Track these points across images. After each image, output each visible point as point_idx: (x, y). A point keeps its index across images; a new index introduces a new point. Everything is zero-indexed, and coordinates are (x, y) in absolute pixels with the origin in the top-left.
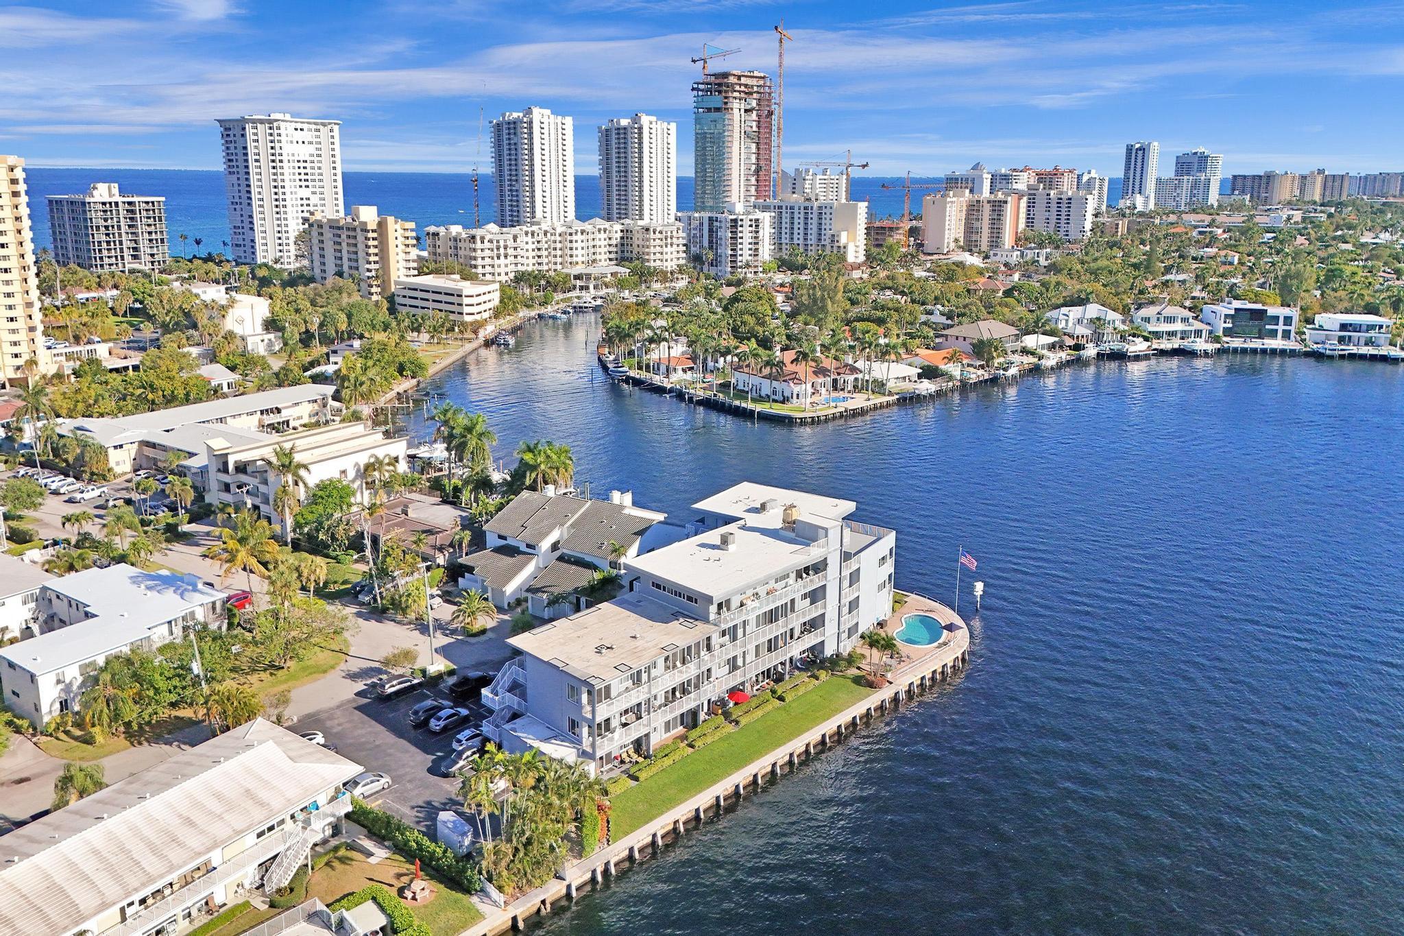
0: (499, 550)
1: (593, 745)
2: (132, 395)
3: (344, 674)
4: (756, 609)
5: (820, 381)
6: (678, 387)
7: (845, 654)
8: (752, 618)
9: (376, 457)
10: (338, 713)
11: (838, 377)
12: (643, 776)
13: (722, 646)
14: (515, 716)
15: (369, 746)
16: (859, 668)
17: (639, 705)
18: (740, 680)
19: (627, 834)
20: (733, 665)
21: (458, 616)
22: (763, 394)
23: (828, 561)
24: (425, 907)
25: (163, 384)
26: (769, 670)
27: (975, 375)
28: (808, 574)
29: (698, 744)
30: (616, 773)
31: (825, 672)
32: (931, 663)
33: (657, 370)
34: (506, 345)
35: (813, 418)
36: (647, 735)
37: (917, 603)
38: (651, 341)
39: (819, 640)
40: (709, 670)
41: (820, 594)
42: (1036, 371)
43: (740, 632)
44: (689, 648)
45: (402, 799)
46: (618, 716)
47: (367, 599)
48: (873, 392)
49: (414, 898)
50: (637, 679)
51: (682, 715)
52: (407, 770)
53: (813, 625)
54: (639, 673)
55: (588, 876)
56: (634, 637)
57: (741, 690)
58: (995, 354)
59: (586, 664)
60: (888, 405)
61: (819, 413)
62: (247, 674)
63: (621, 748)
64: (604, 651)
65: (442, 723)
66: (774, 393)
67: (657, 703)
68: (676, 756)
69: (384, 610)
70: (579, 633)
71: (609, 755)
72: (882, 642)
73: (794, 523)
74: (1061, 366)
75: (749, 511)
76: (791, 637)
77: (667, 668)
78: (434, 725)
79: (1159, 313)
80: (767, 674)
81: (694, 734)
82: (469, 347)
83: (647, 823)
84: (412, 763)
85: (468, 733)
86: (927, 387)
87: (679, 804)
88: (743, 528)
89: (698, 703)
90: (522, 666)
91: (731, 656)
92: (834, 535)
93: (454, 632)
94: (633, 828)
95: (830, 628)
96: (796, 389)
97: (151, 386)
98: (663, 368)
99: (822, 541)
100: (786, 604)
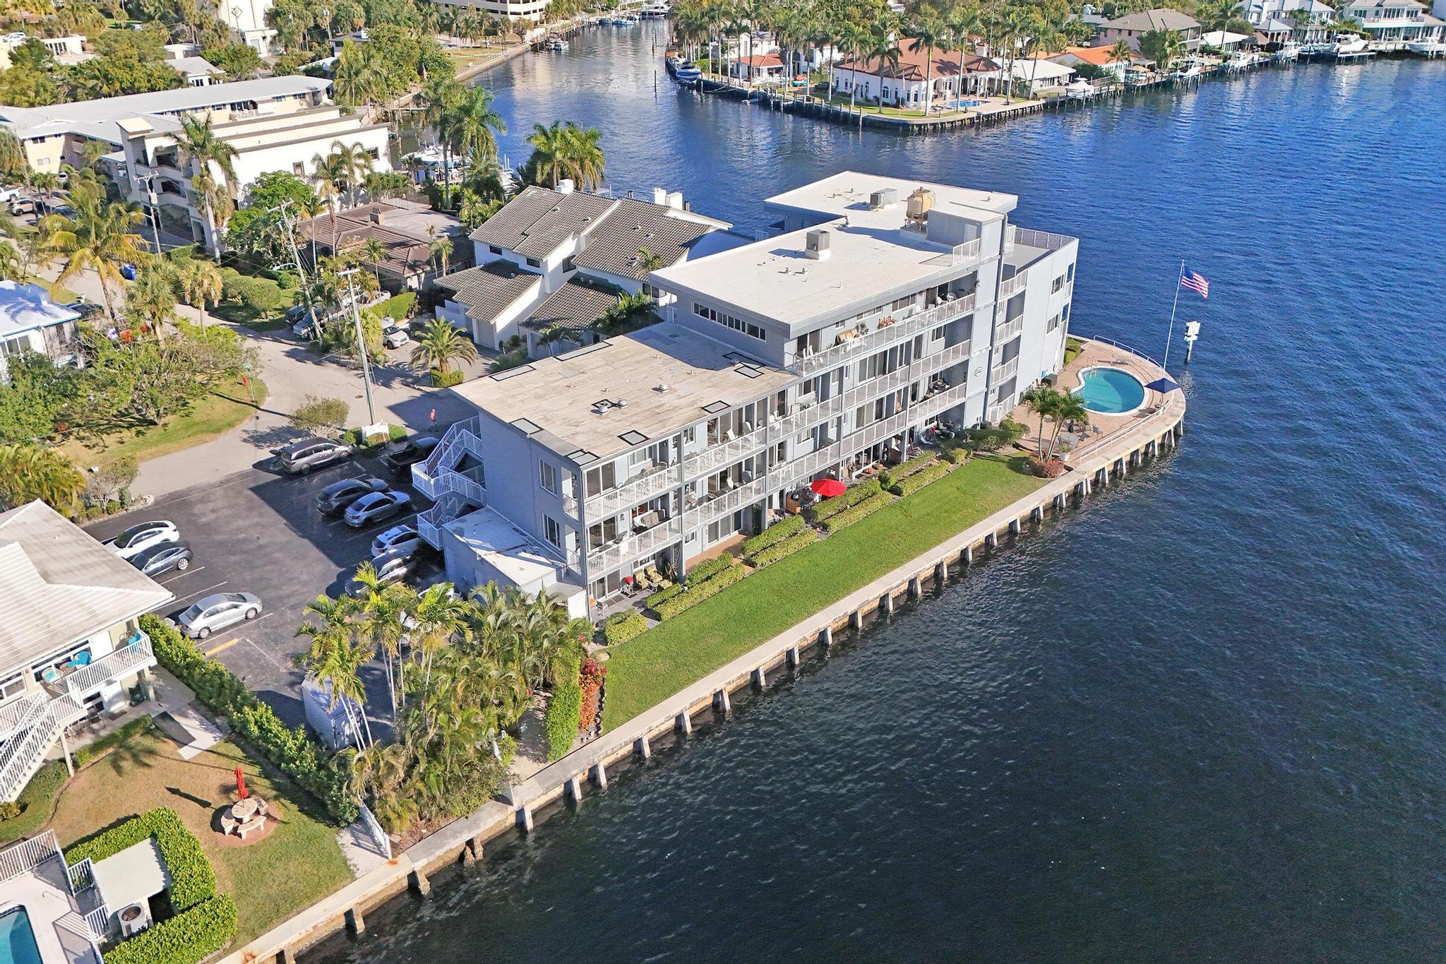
0: (491, 268)
1: (582, 562)
2: (84, 86)
3: (246, 436)
4: (859, 350)
5: (945, 79)
6: (762, 90)
7: (995, 424)
8: (853, 363)
9: (343, 147)
10: (219, 491)
11: (968, 75)
12: (667, 612)
13: (803, 407)
14: (470, 508)
15: (246, 547)
16: (1016, 446)
17: (664, 498)
18: (830, 462)
19: (631, 715)
20: (821, 438)
21: (419, 358)
22: (871, 96)
23: (979, 277)
24: (253, 849)
25: (120, 73)
26: (876, 447)
27: (1144, 77)
28: (944, 298)
29: (761, 560)
30: (627, 603)
31: (964, 452)
32: (1130, 440)
33: (735, 74)
34: (558, 50)
35: (934, 125)
36: (678, 546)
37: (1099, 353)
38: (729, 32)
39: (958, 402)
40: (782, 446)
41: (961, 330)
42: (1220, 75)
43: (834, 386)
44: (750, 408)
45: (272, 639)
46: (628, 515)
47: (304, 331)
48: (1013, 96)
49: (235, 832)
50: (659, 456)
51: (737, 515)
52: (295, 588)
53: (947, 380)
54: (664, 445)
55: (559, 790)
56: (659, 390)
57: (833, 478)
58: (1169, 50)
59: (574, 429)
60: (1032, 111)
61: (943, 119)
62: (102, 432)
63: (636, 564)
64: (605, 409)
65: (363, 515)
66: (885, 94)
67: (696, 496)
68: (725, 580)
69: (326, 349)
70: (572, 381)
71: (614, 576)
72: (1063, 406)
73: (925, 217)
74: (1252, 68)
75: (852, 207)
76: (914, 398)
77: (713, 440)
78: (355, 516)
79: (1379, 5)
80: (873, 453)
81: (756, 543)
82: (511, 51)
83: (666, 696)
84: (305, 577)
85: (395, 531)
86: (1083, 88)
87: (722, 664)
88: (843, 228)
89: (763, 496)
90: (477, 430)
91: (817, 424)
92: (991, 233)
93: (417, 381)
94: (644, 704)
95: (975, 384)
96: (914, 88)
97: (106, 77)
98: (743, 70)
99: (970, 244)
100: (909, 343)
